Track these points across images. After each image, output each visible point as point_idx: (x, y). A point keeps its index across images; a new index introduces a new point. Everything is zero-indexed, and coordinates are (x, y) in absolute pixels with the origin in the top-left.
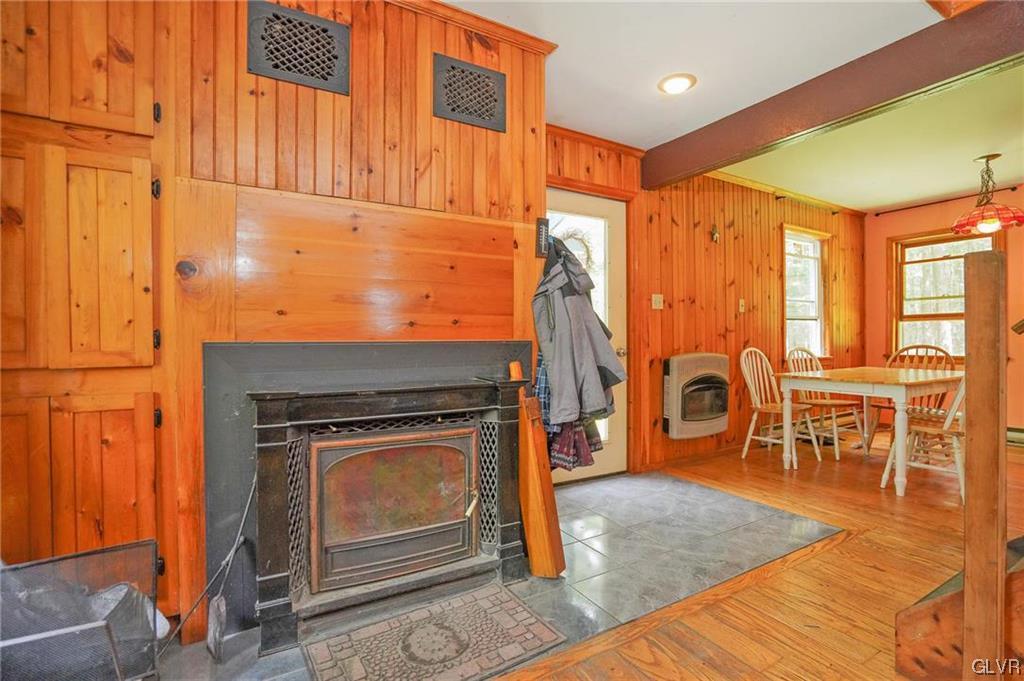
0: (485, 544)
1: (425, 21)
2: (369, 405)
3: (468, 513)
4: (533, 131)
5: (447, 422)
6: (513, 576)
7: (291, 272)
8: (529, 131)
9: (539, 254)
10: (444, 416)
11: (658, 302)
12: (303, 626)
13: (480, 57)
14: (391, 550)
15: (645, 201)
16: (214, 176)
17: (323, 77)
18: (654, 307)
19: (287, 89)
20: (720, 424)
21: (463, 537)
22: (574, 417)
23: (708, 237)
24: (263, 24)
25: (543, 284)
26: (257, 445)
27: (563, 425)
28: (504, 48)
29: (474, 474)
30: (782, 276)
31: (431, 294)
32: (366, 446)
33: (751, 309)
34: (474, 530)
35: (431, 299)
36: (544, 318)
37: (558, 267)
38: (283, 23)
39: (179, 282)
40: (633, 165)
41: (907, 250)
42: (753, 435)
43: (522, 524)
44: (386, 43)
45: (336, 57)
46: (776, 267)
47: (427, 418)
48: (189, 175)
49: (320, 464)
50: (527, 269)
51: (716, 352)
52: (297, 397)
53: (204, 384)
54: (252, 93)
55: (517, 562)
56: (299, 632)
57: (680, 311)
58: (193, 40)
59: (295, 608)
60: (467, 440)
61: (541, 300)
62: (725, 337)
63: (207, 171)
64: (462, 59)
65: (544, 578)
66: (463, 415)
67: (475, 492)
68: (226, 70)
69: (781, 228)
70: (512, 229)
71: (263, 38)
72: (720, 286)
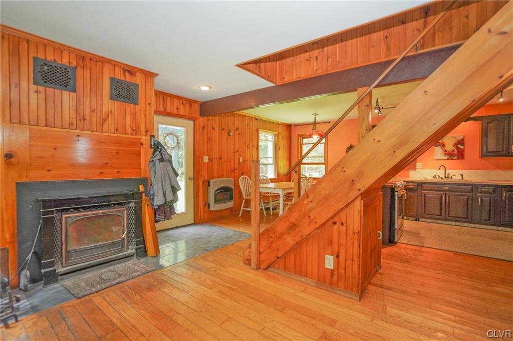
0: (130, 247)
1: (107, 65)
2: (85, 201)
3: (123, 236)
4: (149, 104)
5: (115, 206)
6: (140, 257)
7: (53, 156)
8: (147, 104)
9: (151, 147)
10: (114, 204)
11: (206, 159)
12: (60, 278)
13: (128, 78)
14: (93, 251)
15: (202, 121)
16: (20, 122)
17: (65, 86)
18: (204, 161)
19: (50, 91)
20: (230, 204)
21: (121, 245)
22: (163, 203)
23: (227, 134)
24: (40, 67)
25: (152, 158)
26: (42, 217)
27: (159, 206)
28: (138, 74)
29: (125, 224)
30: (257, 148)
31: (109, 162)
32: (84, 215)
33: (244, 161)
34: (126, 243)
35: (109, 164)
36: (153, 170)
37: (158, 152)
38: (48, 66)
39: (5, 161)
40: (197, 107)
41: (304, 139)
42: (243, 207)
43: (144, 240)
44: (90, 73)
45: (70, 79)
46: (255, 145)
47: (107, 205)
48: (9, 122)
49: (66, 222)
50: (146, 153)
51: (230, 178)
52: (58, 200)
53: (17, 196)
54: (35, 92)
55: (142, 252)
56: (59, 279)
57: (215, 163)
58: (10, 73)
59: (57, 271)
60: (123, 212)
61: (151, 163)
62: (234, 171)
63: (17, 120)
64: (121, 79)
65: (152, 257)
66: (122, 203)
67: (126, 230)
68: (24, 84)
69: (258, 130)
70: (140, 139)
71: (40, 72)
72: (232, 152)
